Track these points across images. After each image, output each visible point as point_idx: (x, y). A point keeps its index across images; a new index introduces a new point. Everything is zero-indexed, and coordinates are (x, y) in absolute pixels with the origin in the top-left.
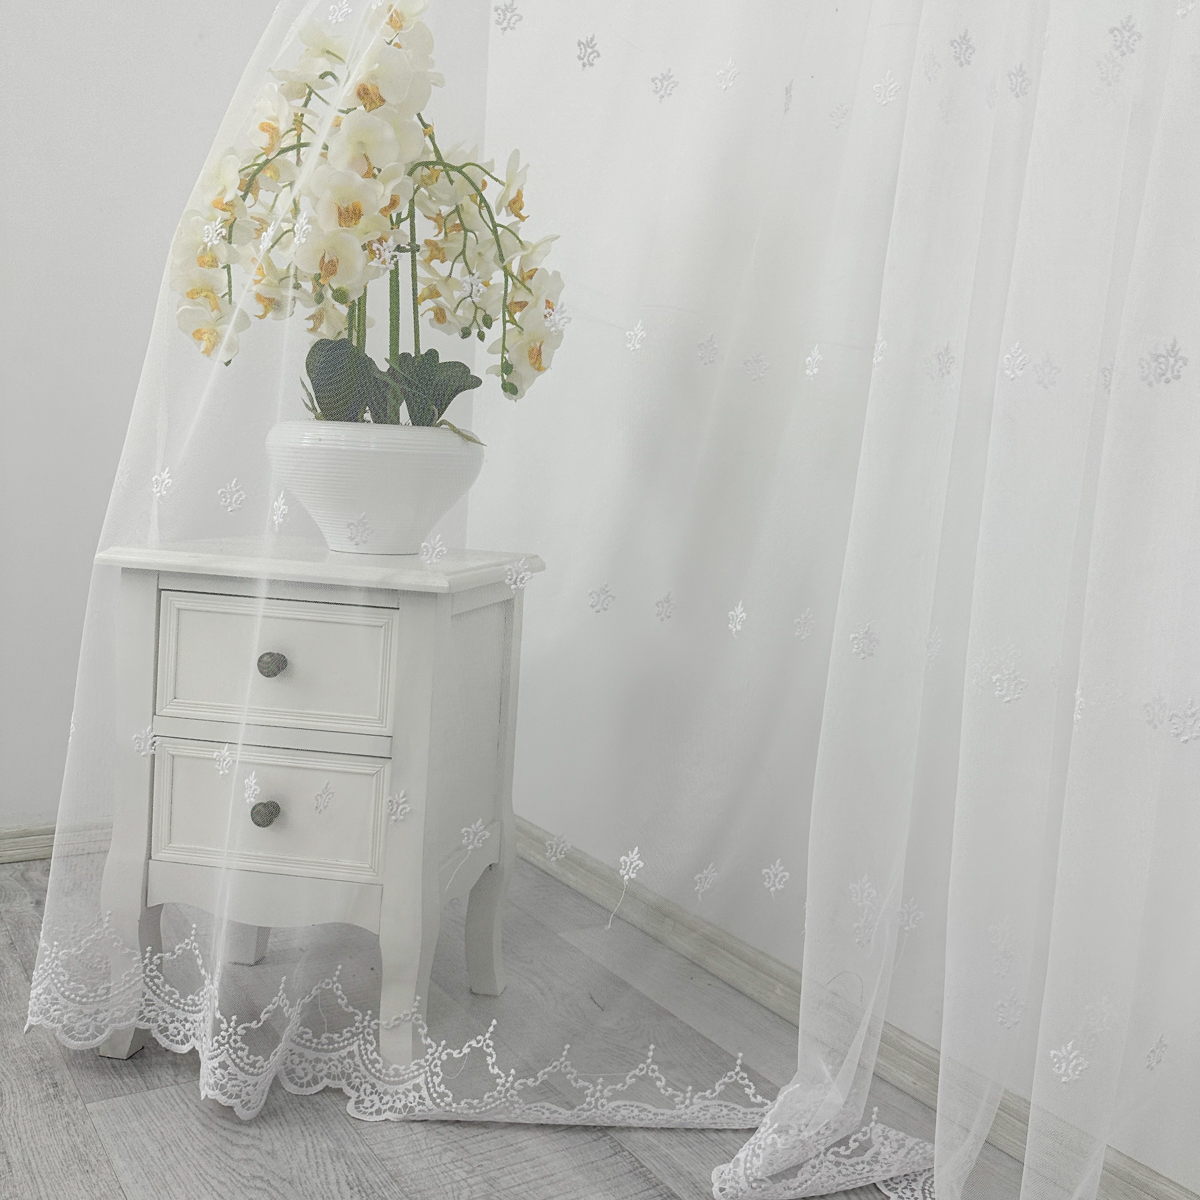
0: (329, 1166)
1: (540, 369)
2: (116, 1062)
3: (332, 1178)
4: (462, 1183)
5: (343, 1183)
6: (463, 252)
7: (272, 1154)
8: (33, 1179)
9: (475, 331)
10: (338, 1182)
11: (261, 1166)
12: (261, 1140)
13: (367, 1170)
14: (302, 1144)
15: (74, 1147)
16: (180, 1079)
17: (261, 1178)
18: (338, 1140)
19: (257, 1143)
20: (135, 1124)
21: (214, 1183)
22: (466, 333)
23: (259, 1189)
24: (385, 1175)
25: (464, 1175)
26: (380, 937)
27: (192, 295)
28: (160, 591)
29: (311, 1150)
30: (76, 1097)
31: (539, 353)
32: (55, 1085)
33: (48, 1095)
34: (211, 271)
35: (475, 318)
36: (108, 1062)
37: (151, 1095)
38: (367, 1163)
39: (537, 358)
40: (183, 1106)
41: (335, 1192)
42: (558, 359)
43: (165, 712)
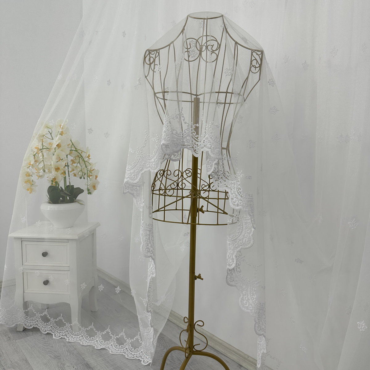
0: (63, 348)
1: (95, 189)
2: (21, 332)
3: (64, 350)
4: (88, 349)
5: (66, 351)
6: (79, 162)
7: (52, 347)
8: (8, 355)
9: (83, 177)
10: (65, 351)
11: (50, 349)
12: (50, 344)
13: (70, 348)
14: (58, 344)
15: (15, 349)
16: (33, 334)
17: (50, 351)
18: (65, 343)
19: (49, 345)
20: (26, 344)
21: (42, 353)
22: (81, 178)
23: (50, 353)
24: (74, 349)
25: (88, 347)
26: (70, 305)
27: (26, 182)
28: (22, 241)
29: (60, 345)
30: (14, 340)
31: (95, 186)
32: (9, 337)
33: (8, 340)
34: (29, 177)
35: (82, 175)
36: (19, 332)
37: (28, 338)
38: (70, 347)
39: (94, 187)
40: (35, 339)
41: (64, 352)
42: (99, 187)
43: (25, 264)
